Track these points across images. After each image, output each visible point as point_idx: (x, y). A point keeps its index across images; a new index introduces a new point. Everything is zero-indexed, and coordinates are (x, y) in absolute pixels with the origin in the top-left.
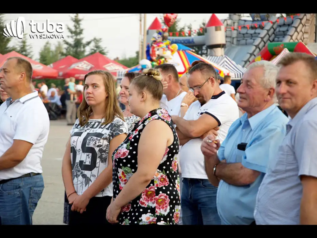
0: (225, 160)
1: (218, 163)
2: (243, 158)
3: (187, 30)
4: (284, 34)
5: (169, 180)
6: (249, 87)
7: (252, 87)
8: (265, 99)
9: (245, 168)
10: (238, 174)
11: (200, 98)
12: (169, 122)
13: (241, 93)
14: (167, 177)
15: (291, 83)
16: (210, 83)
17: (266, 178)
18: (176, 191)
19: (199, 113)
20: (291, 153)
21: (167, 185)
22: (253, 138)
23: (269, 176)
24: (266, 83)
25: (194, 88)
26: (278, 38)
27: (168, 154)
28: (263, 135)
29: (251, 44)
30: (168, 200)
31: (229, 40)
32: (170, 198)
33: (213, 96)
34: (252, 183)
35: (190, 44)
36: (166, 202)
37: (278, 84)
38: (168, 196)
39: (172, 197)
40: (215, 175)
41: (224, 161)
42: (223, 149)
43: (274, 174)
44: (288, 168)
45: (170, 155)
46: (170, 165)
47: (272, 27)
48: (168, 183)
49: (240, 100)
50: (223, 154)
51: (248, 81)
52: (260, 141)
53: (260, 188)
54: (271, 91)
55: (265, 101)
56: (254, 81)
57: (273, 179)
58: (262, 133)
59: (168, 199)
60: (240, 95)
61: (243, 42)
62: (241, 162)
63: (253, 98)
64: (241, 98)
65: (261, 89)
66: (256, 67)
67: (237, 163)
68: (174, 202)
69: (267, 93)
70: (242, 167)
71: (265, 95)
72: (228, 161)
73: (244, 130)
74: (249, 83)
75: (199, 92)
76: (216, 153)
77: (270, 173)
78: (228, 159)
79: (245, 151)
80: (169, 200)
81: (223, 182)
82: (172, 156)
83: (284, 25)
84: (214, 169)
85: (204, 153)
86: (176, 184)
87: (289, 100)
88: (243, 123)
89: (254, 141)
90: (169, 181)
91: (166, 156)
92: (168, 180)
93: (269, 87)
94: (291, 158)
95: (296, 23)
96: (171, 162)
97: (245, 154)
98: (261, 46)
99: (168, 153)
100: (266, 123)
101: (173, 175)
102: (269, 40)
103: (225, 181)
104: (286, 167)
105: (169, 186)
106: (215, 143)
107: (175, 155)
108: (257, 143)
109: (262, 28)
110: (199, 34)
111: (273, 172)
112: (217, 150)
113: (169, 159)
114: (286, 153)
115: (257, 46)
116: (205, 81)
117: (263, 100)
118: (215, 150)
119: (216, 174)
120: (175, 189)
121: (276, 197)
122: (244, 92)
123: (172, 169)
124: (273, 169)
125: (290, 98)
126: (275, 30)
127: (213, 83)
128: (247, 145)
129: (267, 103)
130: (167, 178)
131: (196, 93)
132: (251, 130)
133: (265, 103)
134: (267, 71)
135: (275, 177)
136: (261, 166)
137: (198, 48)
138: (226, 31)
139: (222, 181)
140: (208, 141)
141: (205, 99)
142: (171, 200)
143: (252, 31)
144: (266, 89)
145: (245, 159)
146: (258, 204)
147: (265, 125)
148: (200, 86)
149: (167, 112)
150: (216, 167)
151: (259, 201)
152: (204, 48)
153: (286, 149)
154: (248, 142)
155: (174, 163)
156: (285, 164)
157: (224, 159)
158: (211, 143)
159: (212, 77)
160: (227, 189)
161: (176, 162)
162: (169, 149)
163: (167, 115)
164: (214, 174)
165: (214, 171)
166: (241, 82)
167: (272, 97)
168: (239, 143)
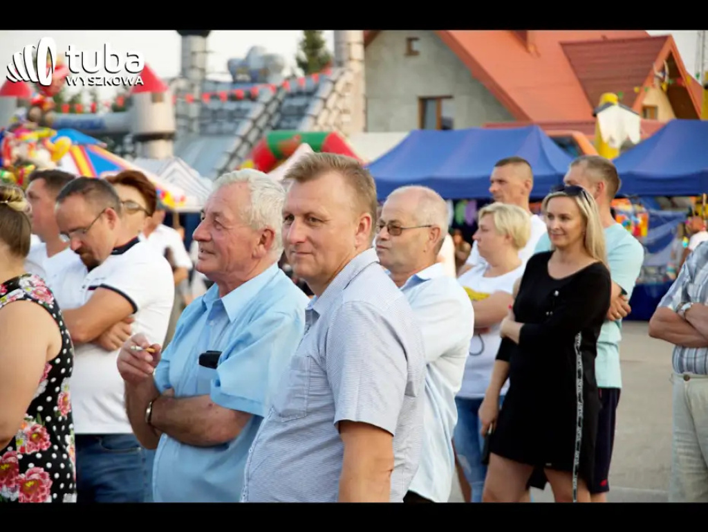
0: (170, 390)
1: (156, 396)
2: (213, 384)
3: (86, 100)
4: (301, 113)
5: (51, 437)
6: (218, 227)
7: (224, 228)
8: (255, 253)
9: (217, 406)
10: (203, 422)
11: (85, 255)
12: (48, 304)
13: (201, 241)
14: (45, 429)
15: (314, 220)
16: (106, 220)
17: (266, 428)
18: (67, 462)
19: (83, 287)
20: (317, 373)
21: (45, 449)
22: (233, 341)
23: (270, 423)
24: (255, 217)
25: (72, 234)
26: (289, 121)
27: (49, 378)
28: (255, 334)
29: (231, 134)
30: (48, 482)
31: (182, 122)
32: (52, 477)
33: (114, 249)
34: (232, 439)
35: (95, 131)
36: (44, 486)
37: (287, 222)
38: (47, 474)
39: (57, 476)
40: (149, 424)
41: (168, 392)
42: (166, 365)
43: (283, 420)
44: (313, 405)
45: (53, 380)
46: (54, 403)
47: (274, 98)
48: (47, 445)
49: (202, 255)
50: (167, 378)
51: (215, 215)
52: (249, 347)
53: (251, 450)
54: (265, 235)
55: (253, 257)
56: (229, 215)
57: (280, 430)
58: (253, 328)
59: (48, 480)
60: (200, 245)
61: (213, 128)
62: (208, 394)
63: (229, 251)
64: (202, 250)
65: (245, 231)
66: (231, 183)
67: (199, 396)
68: (62, 486)
69: (258, 239)
70: (210, 405)
71: (255, 245)
72: (179, 393)
73: (212, 323)
74: (217, 219)
75: (82, 242)
76: (151, 374)
77: (273, 417)
78: (178, 386)
79: (218, 368)
80: (51, 483)
81: (167, 440)
82: (59, 383)
83: (299, 94)
84: (149, 411)
85: (125, 374)
86: (66, 445)
87: (310, 257)
88: (209, 307)
89: (235, 347)
90: (51, 440)
91: (45, 383)
92: (47, 437)
93: (261, 227)
94: (318, 383)
95: (324, 91)
96: (55, 396)
97: (217, 375)
98: (252, 137)
99: (50, 376)
100: (261, 305)
101: (59, 425)
102: (268, 125)
103: (171, 436)
104: (308, 404)
105: (51, 450)
106: (151, 353)
107: (65, 379)
108: (243, 350)
109: (252, 98)
110: (116, 109)
111: (281, 415)
112: (155, 367)
113: (50, 390)
114: (306, 374)
115: (244, 139)
116: (93, 218)
117: (251, 256)
118: (150, 369)
119: (152, 421)
120: (65, 456)
121: (285, 470)
122: (208, 237)
123: (58, 411)
124: (280, 409)
125: (312, 253)
126: (280, 104)
127: (113, 222)
128: (222, 356)
129: (259, 261)
130: (45, 433)
131: (77, 245)
132: (229, 322)
133: (256, 262)
134: (256, 193)
135: (285, 425)
136: (252, 402)
137: (114, 140)
138: (175, 104)
139: (164, 437)
140: (133, 347)
141: (97, 257)
142: (56, 483)
143: (231, 106)
144: (256, 231)
145: (218, 388)
146: (247, 485)
147: (259, 312)
148: (84, 230)
149: (44, 282)
150: (151, 406)
151: (249, 479)
152: (128, 140)
153: (308, 364)
154: (223, 348)
155: (64, 398)
156: (306, 396)
157: (168, 387)
158: (140, 351)
159: (109, 209)
160: (177, 454)
161: (65, 396)
162: (50, 367)
163: (45, 290)
164: (147, 421)
165: (148, 415)
166: (202, 216)
167: (268, 248)
168: (202, 351)
